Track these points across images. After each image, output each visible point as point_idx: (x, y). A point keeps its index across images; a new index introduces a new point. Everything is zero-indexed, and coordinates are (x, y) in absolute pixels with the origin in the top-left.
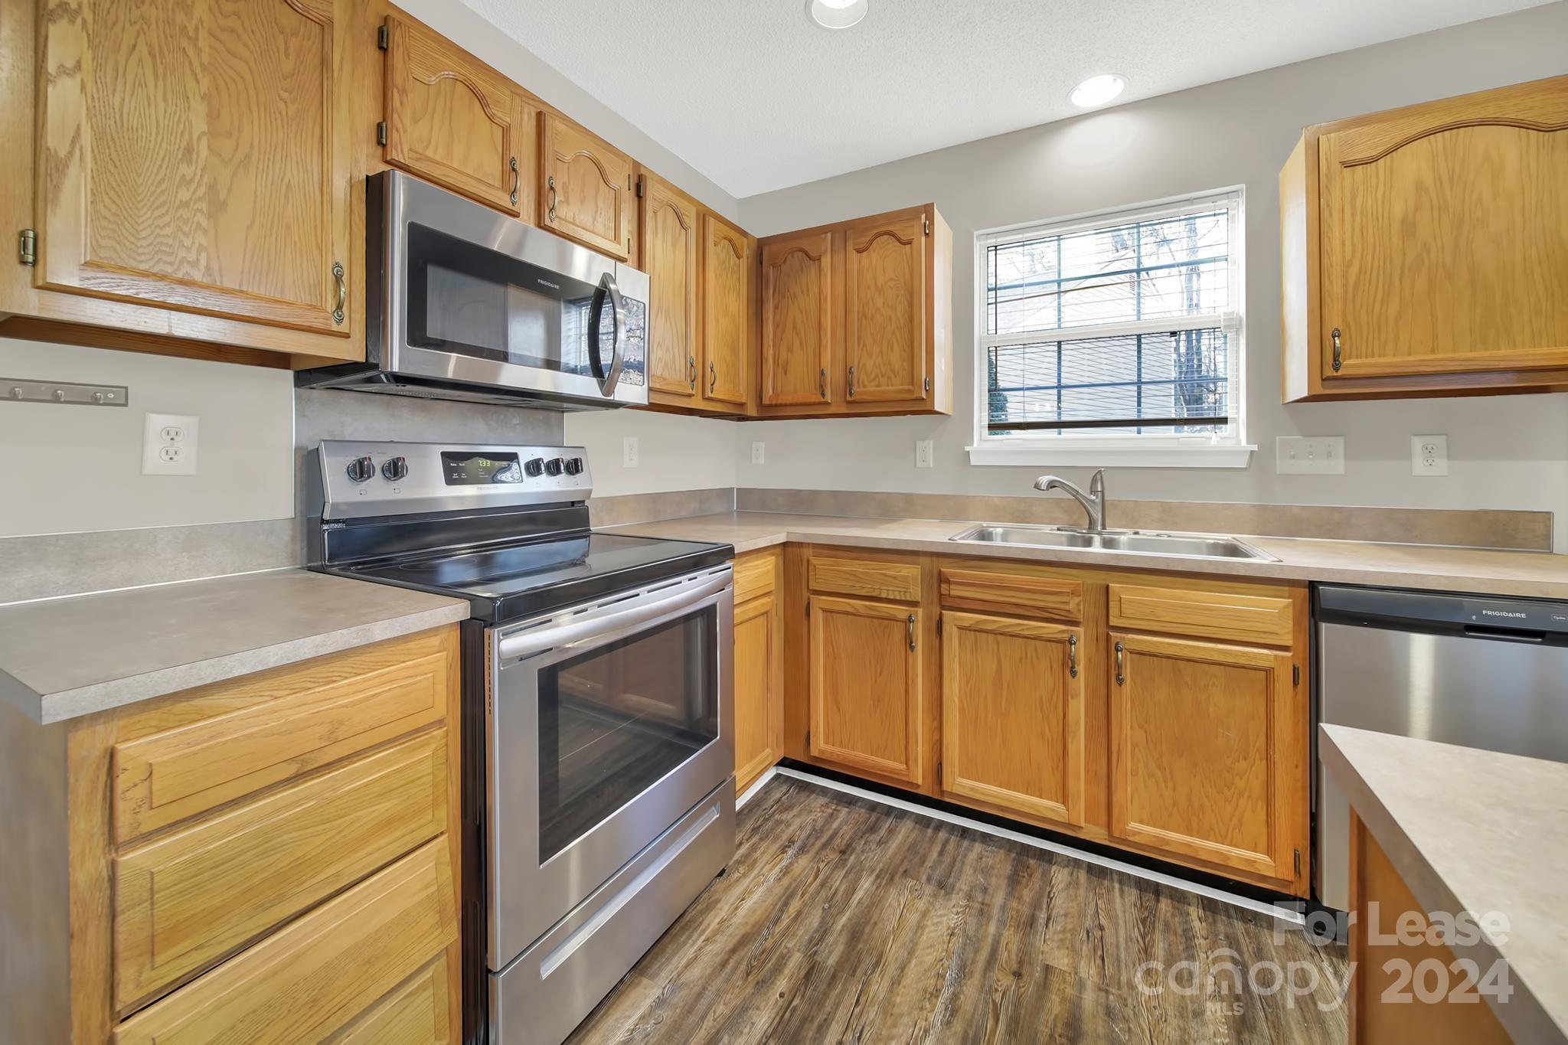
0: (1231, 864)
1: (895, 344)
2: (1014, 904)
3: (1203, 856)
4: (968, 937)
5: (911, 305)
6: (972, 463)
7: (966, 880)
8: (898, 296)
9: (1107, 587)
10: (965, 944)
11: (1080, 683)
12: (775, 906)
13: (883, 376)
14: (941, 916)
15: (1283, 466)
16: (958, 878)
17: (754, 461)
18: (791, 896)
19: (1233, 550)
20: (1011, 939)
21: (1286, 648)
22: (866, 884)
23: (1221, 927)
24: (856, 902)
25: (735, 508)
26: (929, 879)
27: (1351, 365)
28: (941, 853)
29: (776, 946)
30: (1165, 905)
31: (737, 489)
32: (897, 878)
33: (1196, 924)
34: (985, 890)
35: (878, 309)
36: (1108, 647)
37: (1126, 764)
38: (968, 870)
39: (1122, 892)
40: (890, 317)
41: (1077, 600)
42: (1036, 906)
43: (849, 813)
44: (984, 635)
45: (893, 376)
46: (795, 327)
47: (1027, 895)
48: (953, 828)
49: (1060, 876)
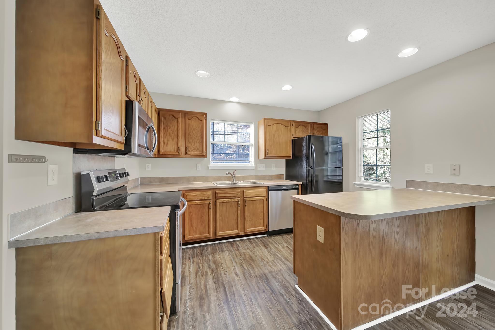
0: (260, 230)
1: (198, 143)
2: (234, 248)
3: (256, 230)
4: (231, 255)
5: (202, 134)
6: (209, 169)
7: (225, 249)
8: (199, 132)
9: (244, 191)
10: (232, 256)
11: (240, 208)
12: (197, 267)
13: (195, 150)
14: (226, 254)
15: (259, 169)
16: (224, 249)
17: (147, 169)
18: (198, 264)
19: (255, 183)
20: (237, 253)
21: (265, 196)
22: (210, 257)
23: (259, 240)
24: (211, 260)
25: (139, 184)
26: (220, 251)
27: (269, 155)
28: (218, 247)
29: (203, 271)
30: (252, 240)
31: (140, 178)
32: (214, 253)
33: (256, 241)
34: (229, 249)
35: (193, 134)
36: (244, 201)
37: (247, 219)
38: (224, 248)
39: (246, 241)
40: (197, 136)
41: (240, 194)
42: (237, 247)
43: (196, 249)
44: (224, 203)
45: (197, 150)
46: (170, 135)
47: (235, 247)
48: (217, 244)
49: (238, 243)
